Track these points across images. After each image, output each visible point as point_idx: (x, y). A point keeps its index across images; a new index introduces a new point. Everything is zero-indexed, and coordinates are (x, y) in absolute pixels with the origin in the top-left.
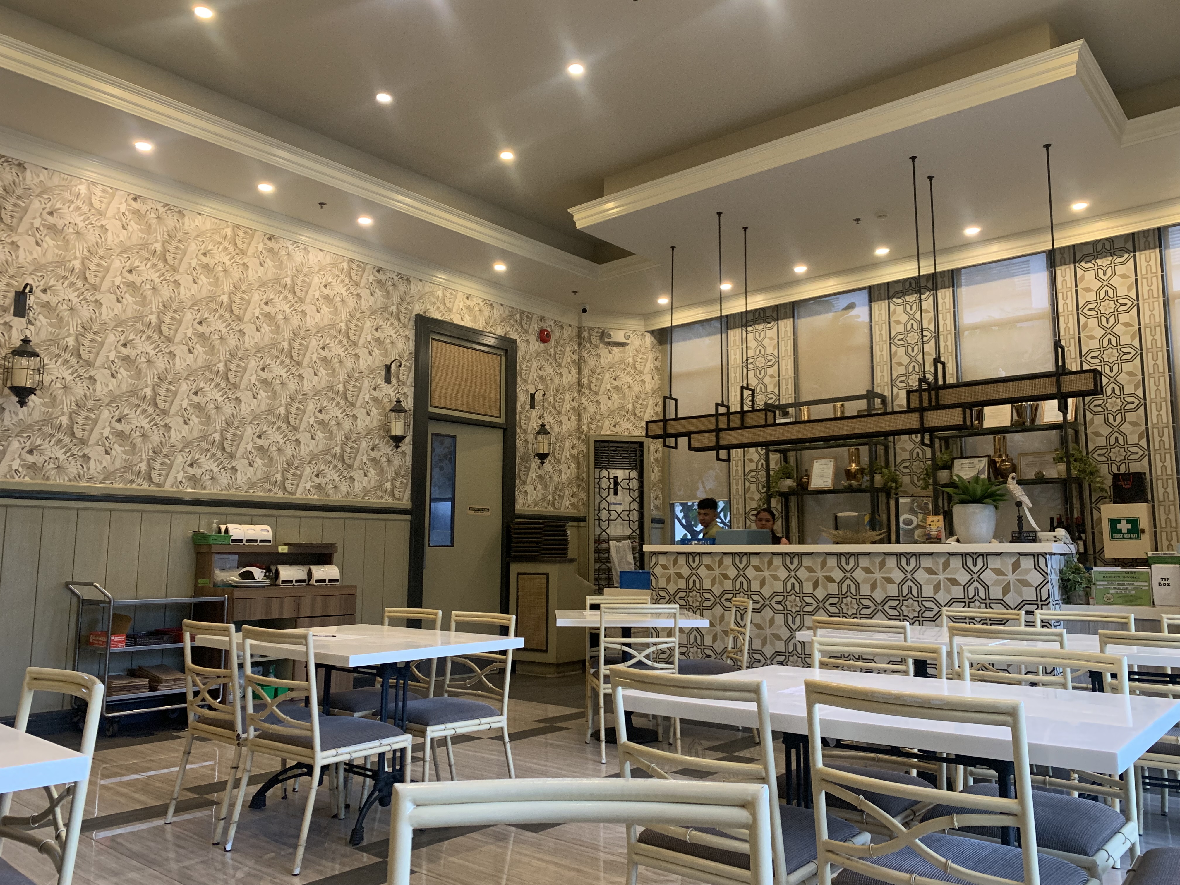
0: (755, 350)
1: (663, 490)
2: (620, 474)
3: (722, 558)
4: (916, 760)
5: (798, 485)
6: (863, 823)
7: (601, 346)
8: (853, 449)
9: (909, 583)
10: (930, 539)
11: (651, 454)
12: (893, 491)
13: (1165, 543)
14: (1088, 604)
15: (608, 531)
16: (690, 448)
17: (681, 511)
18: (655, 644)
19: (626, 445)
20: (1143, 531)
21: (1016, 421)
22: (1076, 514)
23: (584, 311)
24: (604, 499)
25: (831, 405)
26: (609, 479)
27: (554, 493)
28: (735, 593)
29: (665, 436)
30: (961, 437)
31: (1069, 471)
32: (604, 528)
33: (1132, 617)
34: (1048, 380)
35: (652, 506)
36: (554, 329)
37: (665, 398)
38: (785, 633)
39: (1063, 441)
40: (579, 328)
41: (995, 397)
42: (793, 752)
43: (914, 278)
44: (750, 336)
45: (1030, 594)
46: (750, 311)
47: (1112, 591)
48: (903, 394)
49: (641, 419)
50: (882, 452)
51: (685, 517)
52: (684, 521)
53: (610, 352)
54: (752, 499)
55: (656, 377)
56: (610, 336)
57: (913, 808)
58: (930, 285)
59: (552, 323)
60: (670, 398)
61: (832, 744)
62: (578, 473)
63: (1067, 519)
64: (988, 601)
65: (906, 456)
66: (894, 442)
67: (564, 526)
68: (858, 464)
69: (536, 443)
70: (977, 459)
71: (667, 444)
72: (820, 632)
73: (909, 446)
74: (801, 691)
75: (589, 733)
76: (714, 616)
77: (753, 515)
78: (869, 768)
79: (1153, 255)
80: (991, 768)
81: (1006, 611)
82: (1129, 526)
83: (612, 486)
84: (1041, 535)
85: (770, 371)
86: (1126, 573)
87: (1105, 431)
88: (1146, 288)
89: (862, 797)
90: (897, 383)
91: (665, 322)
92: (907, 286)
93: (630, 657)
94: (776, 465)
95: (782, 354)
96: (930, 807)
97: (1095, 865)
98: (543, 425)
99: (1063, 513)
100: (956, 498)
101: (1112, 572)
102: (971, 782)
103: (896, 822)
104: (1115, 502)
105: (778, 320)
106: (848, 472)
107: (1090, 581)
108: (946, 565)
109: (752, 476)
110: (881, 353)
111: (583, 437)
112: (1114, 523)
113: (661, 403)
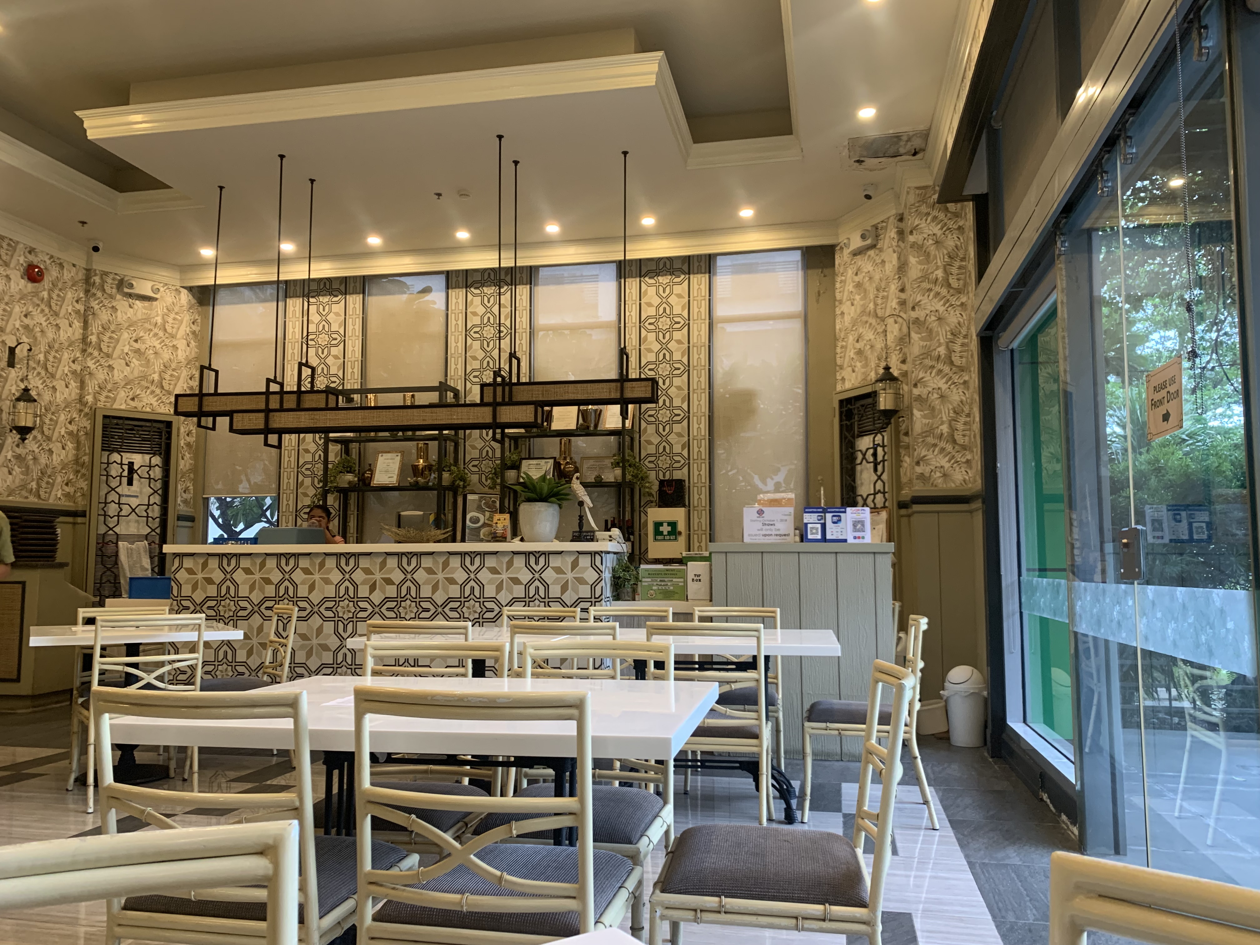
0: (318, 325)
1: (195, 481)
2: (138, 459)
3: (265, 559)
4: (468, 767)
5: (359, 480)
6: (411, 843)
7: (119, 297)
8: (421, 444)
9: (472, 583)
10: (496, 538)
11: (182, 436)
12: (461, 490)
13: (697, 544)
14: (634, 600)
15: (117, 530)
16: (231, 430)
17: (217, 509)
18: (171, 662)
19: (148, 424)
20: (680, 533)
21: (582, 425)
22: (627, 517)
23: (96, 249)
24: (113, 489)
25: (401, 395)
26: (121, 464)
27: (40, 479)
28: (278, 599)
29: (200, 414)
30: (530, 437)
31: (624, 475)
32: (111, 526)
33: (671, 610)
34: (613, 384)
35: (179, 499)
36: (49, 267)
37: (202, 368)
38: (334, 642)
39: (621, 447)
40: (88, 270)
41: (566, 397)
42: (336, 773)
43: (493, 269)
44: (313, 309)
45: (585, 591)
46: (314, 280)
47: (654, 588)
48: (477, 389)
49: (169, 393)
50: (452, 448)
51: (222, 515)
52: (220, 521)
53: (130, 307)
54: (305, 495)
55: (193, 344)
56: (131, 286)
57: (466, 820)
58: (508, 279)
59: (46, 258)
60: (210, 368)
61: (382, 760)
62: (77, 455)
63: (619, 521)
64: (547, 600)
65: (475, 454)
66: (465, 439)
67: (52, 522)
68: (426, 459)
69: (14, 411)
70: (544, 461)
71: (203, 424)
72: (373, 637)
73: (480, 444)
74: (350, 701)
75: (73, 777)
76: (250, 627)
77: (305, 513)
78: (420, 782)
79: (703, 279)
80: (549, 767)
81: (563, 609)
82: (669, 529)
83: (125, 473)
84: (600, 534)
85: (334, 351)
86: (667, 570)
87: (656, 440)
88: (696, 310)
89: (413, 816)
90: (471, 377)
91: (206, 279)
92: (486, 277)
93: (137, 679)
94: (336, 457)
95: (349, 332)
96: (483, 816)
97: (638, 852)
98: (26, 390)
99: (616, 516)
100: (523, 495)
101: (655, 570)
102: (525, 784)
103: (447, 837)
104: (660, 507)
105: (346, 294)
106: (415, 468)
107: (637, 578)
108: (510, 564)
109: (307, 469)
110: (456, 344)
111: (87, 410)
112: (658, 525)
113: (197, 376)
